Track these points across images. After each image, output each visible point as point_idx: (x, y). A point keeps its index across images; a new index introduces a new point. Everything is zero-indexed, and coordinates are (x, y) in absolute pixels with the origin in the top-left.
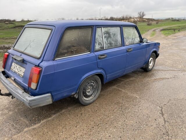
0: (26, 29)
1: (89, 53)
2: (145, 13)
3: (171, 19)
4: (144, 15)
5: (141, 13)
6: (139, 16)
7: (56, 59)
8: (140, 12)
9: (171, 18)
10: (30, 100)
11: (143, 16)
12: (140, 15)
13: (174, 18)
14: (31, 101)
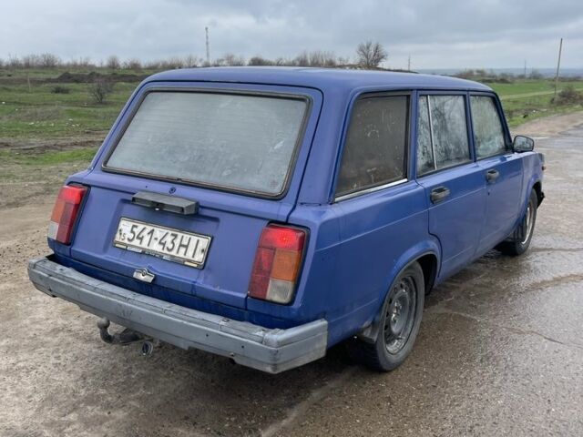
0: (150, 95)
1: (406, 180)
2: (385, 49)
3: (475, 73)
4: (383, 57)
5: (368, 48)
6: (364, 58)
7: (337, 199)
8: (365, 45)
9: (478, 71)
10: (278, 342)
11: (378, 61)
12: (367, 56)
13: (488, 72)
14: (281, 344)
